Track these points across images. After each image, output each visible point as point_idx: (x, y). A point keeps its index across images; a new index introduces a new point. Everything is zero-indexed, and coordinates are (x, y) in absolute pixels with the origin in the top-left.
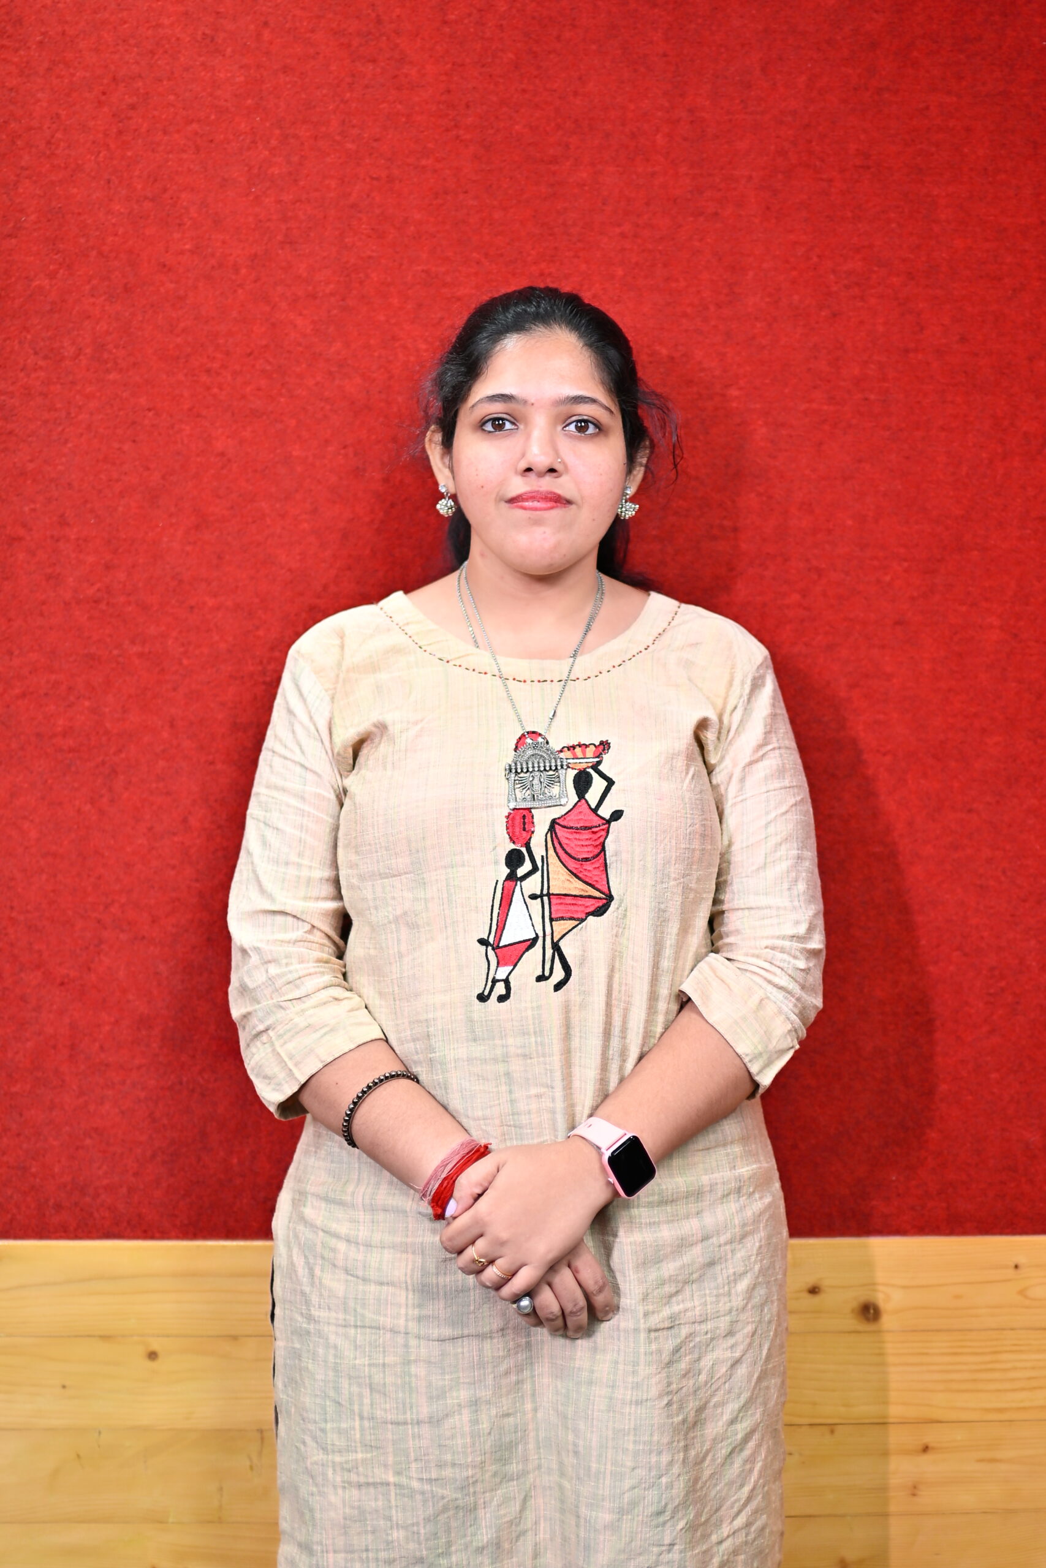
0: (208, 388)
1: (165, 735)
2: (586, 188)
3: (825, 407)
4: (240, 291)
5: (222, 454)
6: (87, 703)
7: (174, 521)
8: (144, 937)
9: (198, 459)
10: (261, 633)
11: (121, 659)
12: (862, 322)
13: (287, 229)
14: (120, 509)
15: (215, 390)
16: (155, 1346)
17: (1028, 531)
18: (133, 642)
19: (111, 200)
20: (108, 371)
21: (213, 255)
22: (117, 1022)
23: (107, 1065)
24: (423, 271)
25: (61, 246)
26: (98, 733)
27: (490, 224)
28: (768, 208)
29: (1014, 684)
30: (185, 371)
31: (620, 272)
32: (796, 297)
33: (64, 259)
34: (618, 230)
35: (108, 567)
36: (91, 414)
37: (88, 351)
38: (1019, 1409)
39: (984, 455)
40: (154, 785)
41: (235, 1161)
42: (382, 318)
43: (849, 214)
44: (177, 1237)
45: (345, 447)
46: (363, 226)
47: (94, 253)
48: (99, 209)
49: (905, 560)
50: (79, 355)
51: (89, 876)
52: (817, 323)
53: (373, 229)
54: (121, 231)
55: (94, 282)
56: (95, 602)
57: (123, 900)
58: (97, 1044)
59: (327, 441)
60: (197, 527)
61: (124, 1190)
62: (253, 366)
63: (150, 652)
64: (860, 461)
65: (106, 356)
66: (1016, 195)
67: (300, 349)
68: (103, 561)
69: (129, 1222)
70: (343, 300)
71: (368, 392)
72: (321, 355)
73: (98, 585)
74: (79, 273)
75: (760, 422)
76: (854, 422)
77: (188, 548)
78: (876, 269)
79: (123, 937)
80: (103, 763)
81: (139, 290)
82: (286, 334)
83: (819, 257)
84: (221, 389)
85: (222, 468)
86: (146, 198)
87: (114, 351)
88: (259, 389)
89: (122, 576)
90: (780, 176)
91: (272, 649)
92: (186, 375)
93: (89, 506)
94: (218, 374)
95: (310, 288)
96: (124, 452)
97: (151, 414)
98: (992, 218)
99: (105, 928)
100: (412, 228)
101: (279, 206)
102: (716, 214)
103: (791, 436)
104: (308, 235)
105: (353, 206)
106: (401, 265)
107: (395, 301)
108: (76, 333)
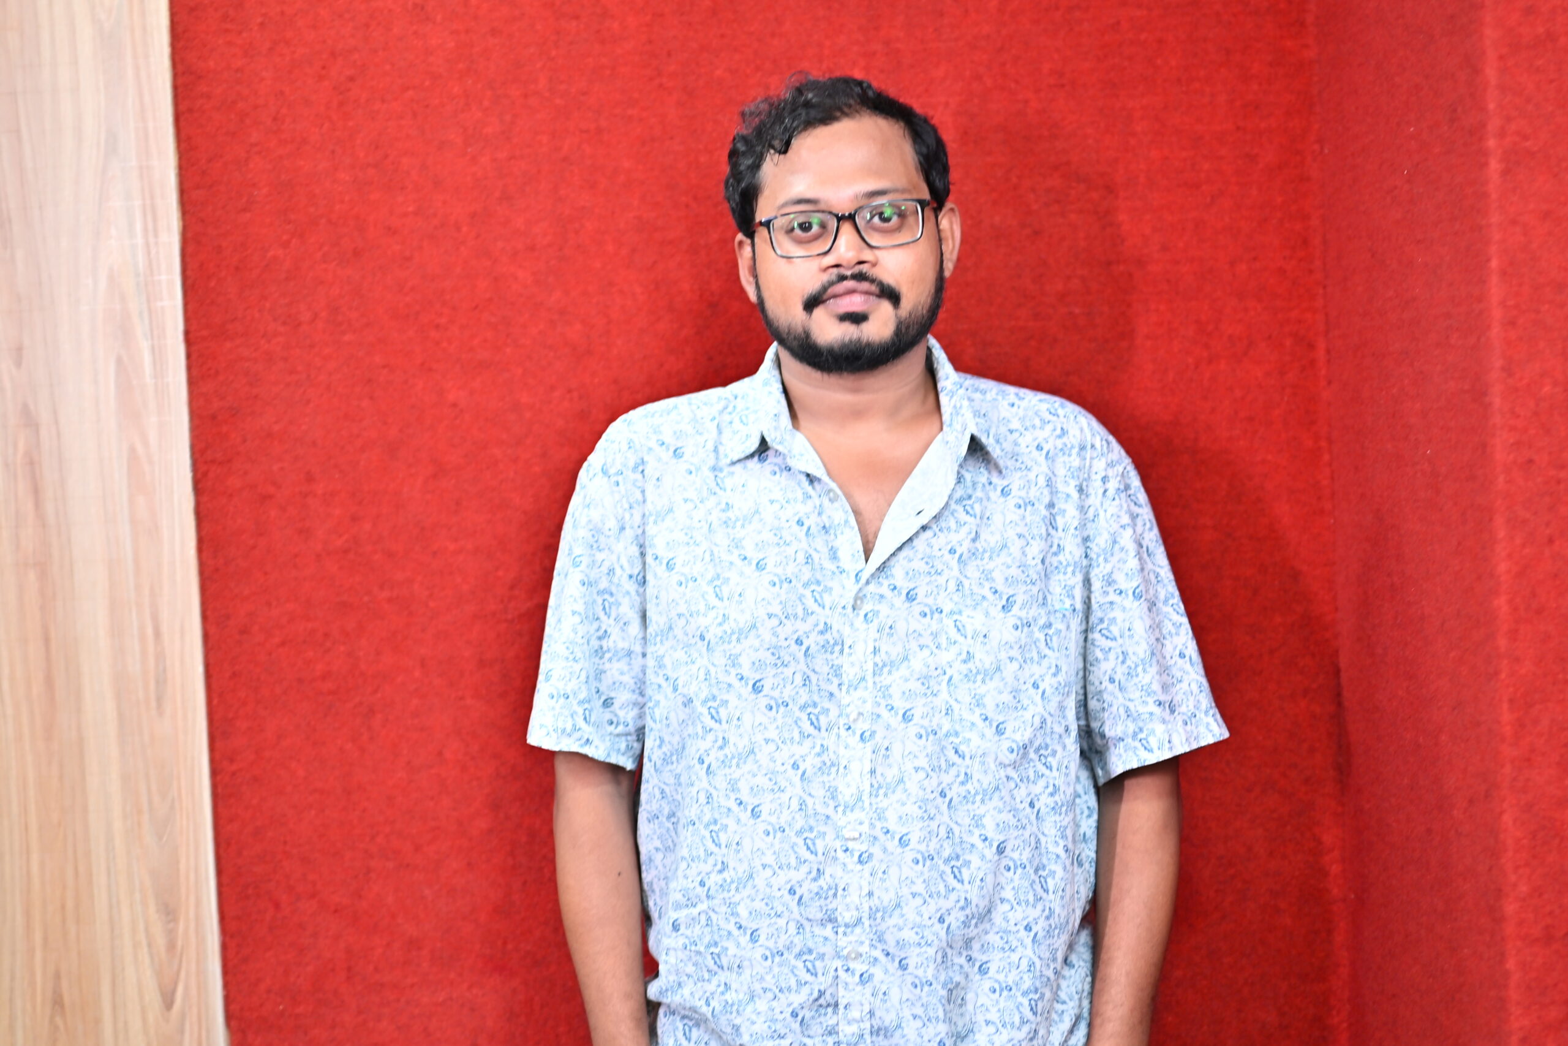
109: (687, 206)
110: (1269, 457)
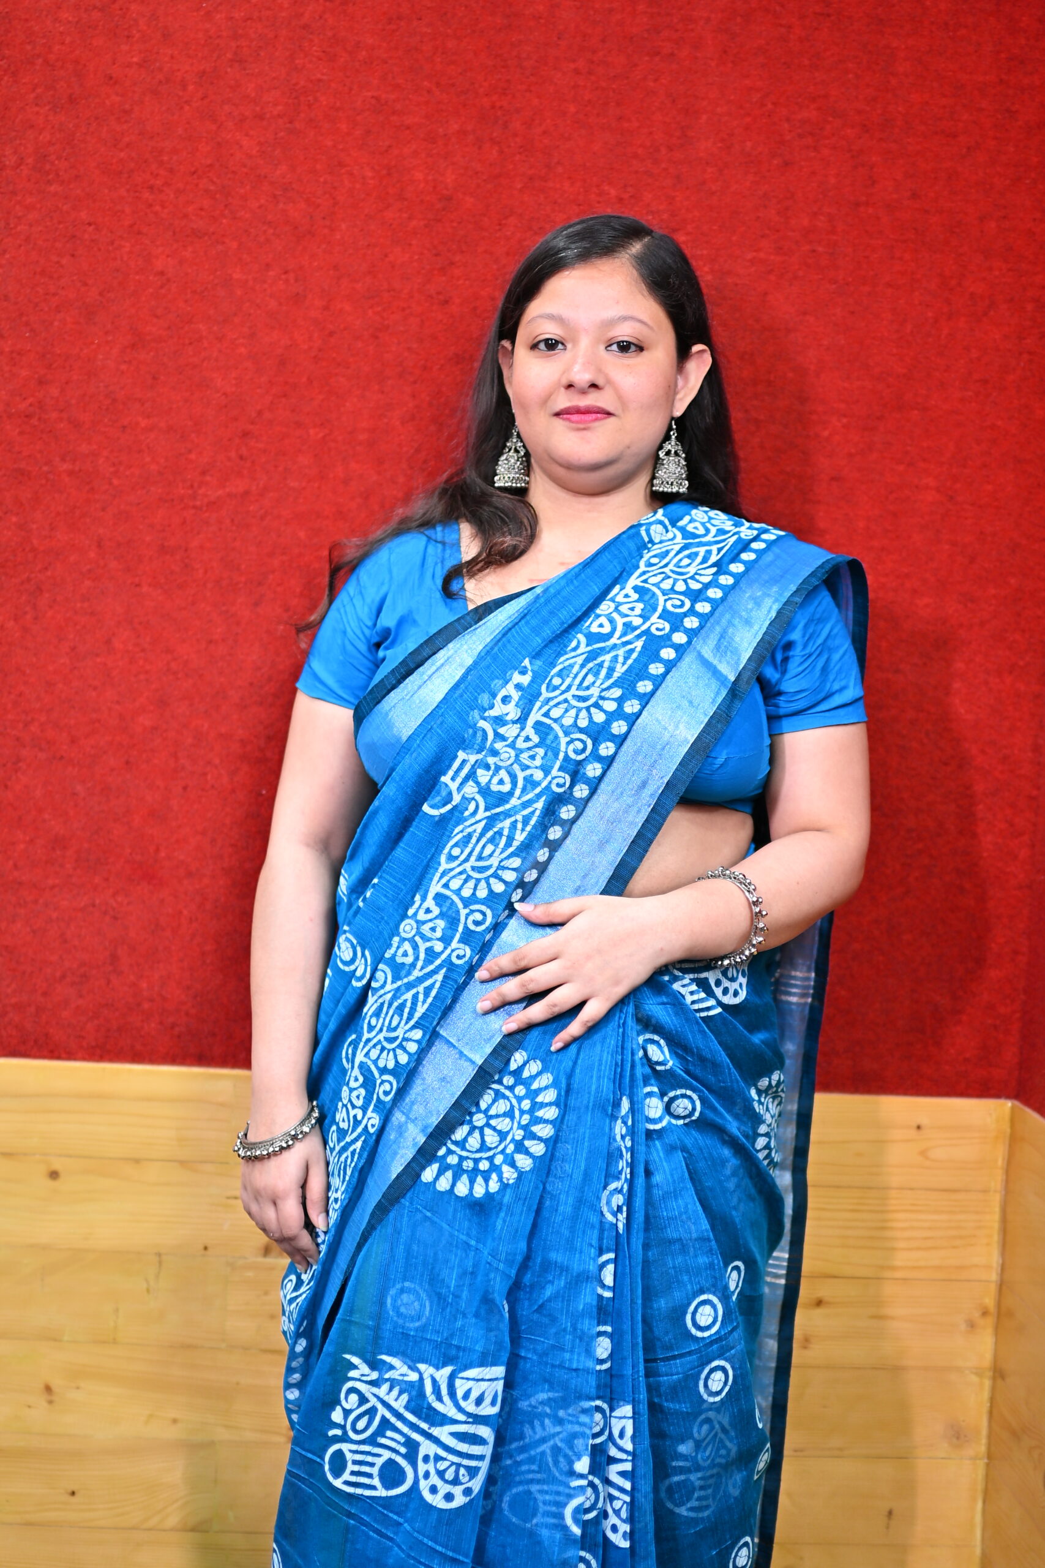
0: (151, 206)
1: (92, 555)
2: (542, 21)
3: (772, 257)
4: (187, 108)
5: (162, 273)
6: (14, 519)
7: (110, 338)
8: (62, 758)
9: (137, 277)
10: (193, 456)
11: (51, 476)
12: (813, 173)
13: (238, 47)
14: (56, 323)
15: (158, 208)
16: (57, 1165)
17: (970, 393)
18: (63, 460)
19: (59, 8)
20: (49, 183)
21: (160, 69)
22: (32, 841)
23: (20, 884)
24: (373, 97)
25: (7, 52)
26: (24, 550)
27: (443, 53)
28: (725, 52)
29: (947, 547)
30: (128, 187)
31: (572, 109)
32: (749, 144)
33: (9, 66)
34: (572, 66)
35: (41, 382)
36: (31, 226)
37: (30, 161)
38: (914, 1268)
39: (930, 314)
40: (79, 605)
41: (145, 985)
42: (330, 143)
43: (806, 62)
44: (84, 1059)
45: (286, 273)
46: (315, 48)
47: (40, 61)
48: (47, 16)
49: (845, 416)
50: (20, 165)
51: (10, 693)
52: (769, 171)
53: (324, 52)
54: (68, 40)
55: (39, 91)
56: (27, 416)
57: (43, 719)
58: (11, 863)
59: (267, 265)
60: (133, 346)
61: (33, 1009)
62: (197, 185)
63: (80, 470)
64: (805, 313)
65: (48, 167)
66: (976, 52)
67: (245, 170)
68: (36, 376)
69: (36, 1041)
70: (291, 122)
71: (311, 217)
72: (266, 177)
73: (31, 400)
74: (24, 81)
75: (706, 269)
76: (801, 273)
77: (123, 367)
78: (830, 119)
79: (42, 756)
80: (29, 580)
81: (83, 101)
82: (232, 155)
83: (774, 104)
84: (163, 207)
85: (162, 287)
86: (95, 7)
87: (56, 162)
88: (201, 209)
89: (55, 392)
90: (739, 20)
91: (203, 473)
92: (128, 191)
93: (24, 319)
94: (161, 191)
95: (258, 109)
96: (62, 266)
97: (91, 229)
98: (951, 73)
99: (24, 747)
100: (364, 53)
101: (229, 23)
102: (672, 54)
103: (736, 285)
104: (258, 55)
105: (305, 27)
106: (351, 89)
107: (344, 127)
108: (18, 142)
109: (429, 92)
110: (999, 423)
